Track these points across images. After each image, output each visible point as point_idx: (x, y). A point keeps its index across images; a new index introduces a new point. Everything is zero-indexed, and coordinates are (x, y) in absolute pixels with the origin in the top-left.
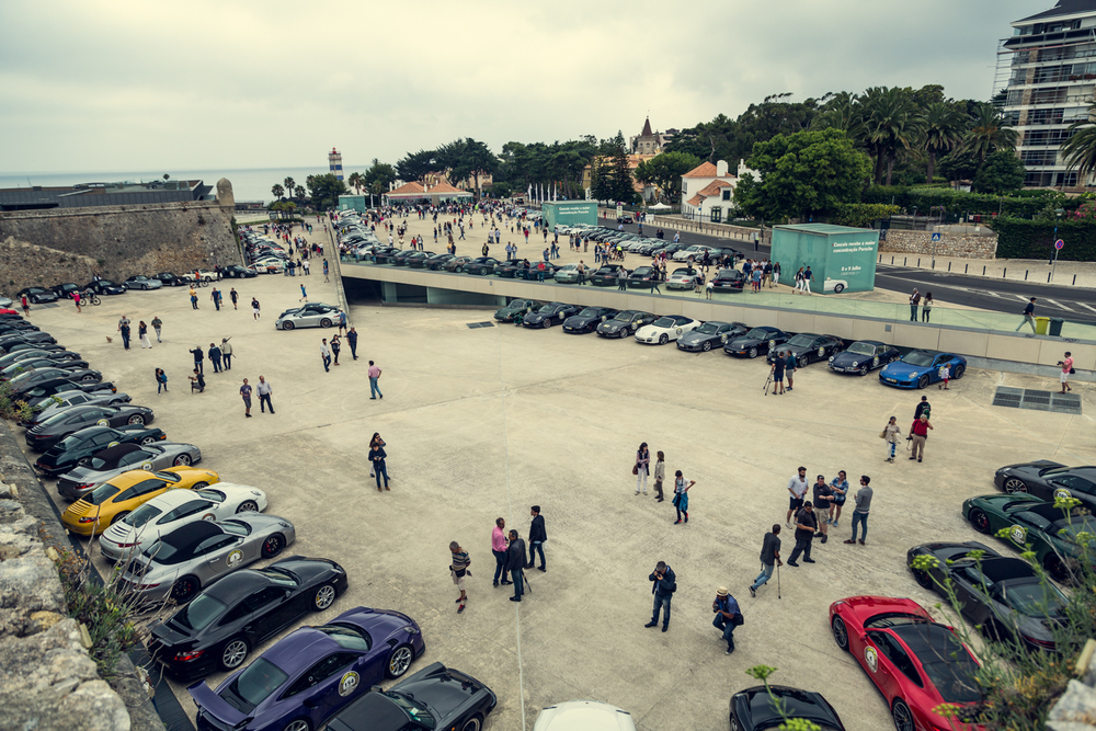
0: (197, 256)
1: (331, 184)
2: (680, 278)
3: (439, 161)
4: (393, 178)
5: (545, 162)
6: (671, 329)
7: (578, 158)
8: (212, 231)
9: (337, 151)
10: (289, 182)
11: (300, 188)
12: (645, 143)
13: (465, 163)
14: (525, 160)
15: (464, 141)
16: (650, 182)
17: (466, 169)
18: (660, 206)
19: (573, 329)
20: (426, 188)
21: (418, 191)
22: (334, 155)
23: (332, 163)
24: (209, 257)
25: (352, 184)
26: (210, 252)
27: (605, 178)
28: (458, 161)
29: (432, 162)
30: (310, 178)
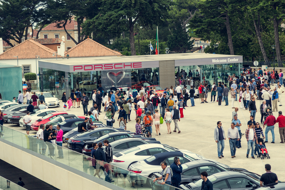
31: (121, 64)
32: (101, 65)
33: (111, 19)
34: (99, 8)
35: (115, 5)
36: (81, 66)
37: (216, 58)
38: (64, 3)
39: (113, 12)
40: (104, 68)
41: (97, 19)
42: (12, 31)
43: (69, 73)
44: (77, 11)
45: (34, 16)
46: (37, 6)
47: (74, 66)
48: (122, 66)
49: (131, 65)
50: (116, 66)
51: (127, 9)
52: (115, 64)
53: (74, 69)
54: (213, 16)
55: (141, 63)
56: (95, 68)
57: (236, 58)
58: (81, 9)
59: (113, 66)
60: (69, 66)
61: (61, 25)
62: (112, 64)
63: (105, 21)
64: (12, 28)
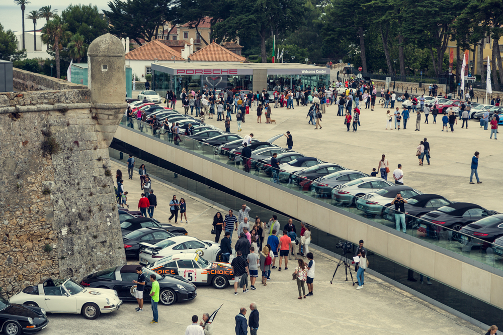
0: (31, 237)
3: (188, 4)
8: (69, 170)
13: (245, 9)
24: (58, 238)
26: (60, 225)
28: (231, 6)
29: (172, 5)
31: (219, 70)
32: (202, 70)
33: (241, 23)
34: (231, 11)
35: (247, 8)
36: (184, 70)
37: (305, 69)
38: (197, 2)
39: (244, 16)
40: (203, 72)
41: (228, 21)
42: (141, 29)
43: (173, 76)
44: (208, 12)
45: (166, 14)
46: (168, 4)
47: (178, 70)
48: (220, 72)
49: (228, 72)
50: (215, 72)
51: (257, 14)
52: (214, 70)
53: (178, 73)
54: (345, 26)
55: (237, 70)
56: (196, 72)
57: (324, 69)
58: (213, 11)
59: (212, 71)
60: (173, 69)
61: (194, 26)
62: (211, 70)
63: (235, 25)
64: (142, 27)
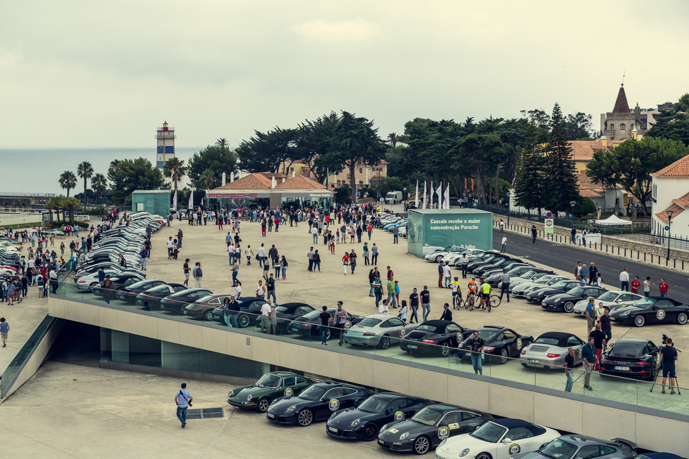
1: (141, 172)
2: (544, 349)
3: (301, 144)
4: (230, 167)
5: (449, 148)
6: (498, 445)
7: (497, 144)
9: (170, 126)
10: (85, 169)
11: (99, 178)
12: (617, 124)
13: (336, 148)
14: (424, 146)
15: (340, 116)
16: (612, 182)
17: (337, 157)
18: (613, 220)
19: (340, 432)
20: (274, 183)
21: (262, 187)
22: (165, 133)
23: (161, 144)
25: (168, 174)
27: (535, 175)
28: (328, 145)
29: (291, 145)
30: (115, 163)
